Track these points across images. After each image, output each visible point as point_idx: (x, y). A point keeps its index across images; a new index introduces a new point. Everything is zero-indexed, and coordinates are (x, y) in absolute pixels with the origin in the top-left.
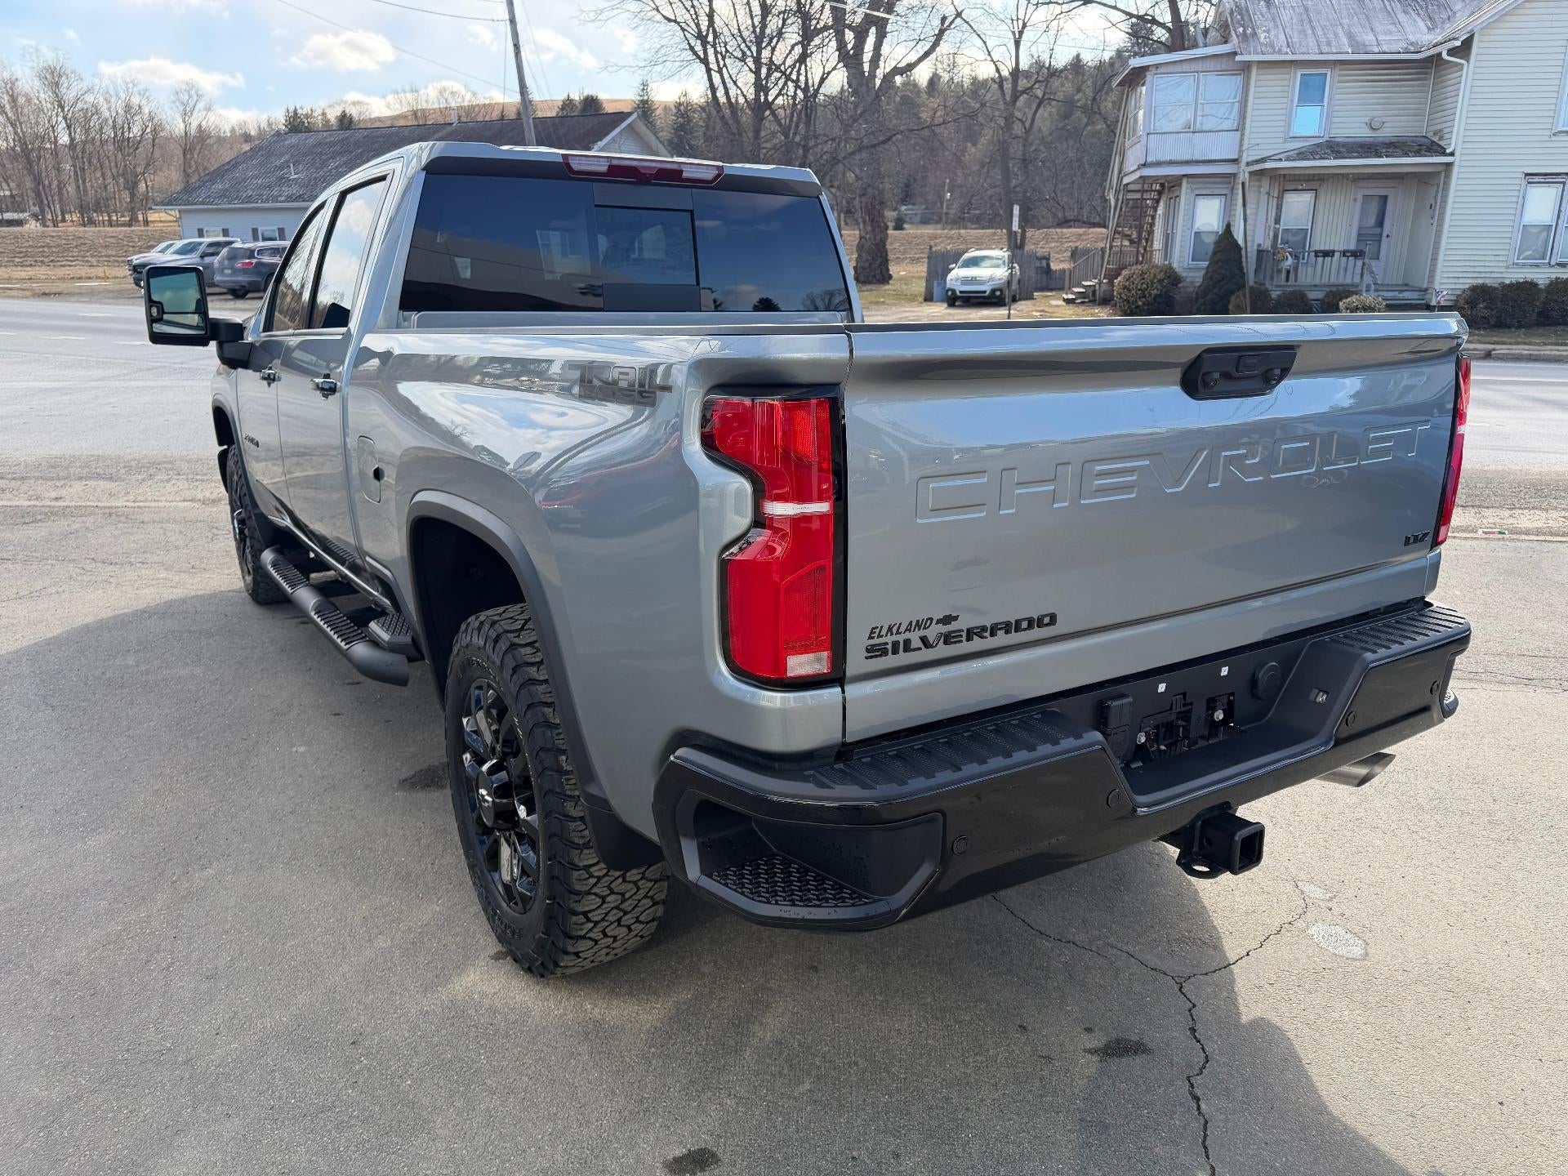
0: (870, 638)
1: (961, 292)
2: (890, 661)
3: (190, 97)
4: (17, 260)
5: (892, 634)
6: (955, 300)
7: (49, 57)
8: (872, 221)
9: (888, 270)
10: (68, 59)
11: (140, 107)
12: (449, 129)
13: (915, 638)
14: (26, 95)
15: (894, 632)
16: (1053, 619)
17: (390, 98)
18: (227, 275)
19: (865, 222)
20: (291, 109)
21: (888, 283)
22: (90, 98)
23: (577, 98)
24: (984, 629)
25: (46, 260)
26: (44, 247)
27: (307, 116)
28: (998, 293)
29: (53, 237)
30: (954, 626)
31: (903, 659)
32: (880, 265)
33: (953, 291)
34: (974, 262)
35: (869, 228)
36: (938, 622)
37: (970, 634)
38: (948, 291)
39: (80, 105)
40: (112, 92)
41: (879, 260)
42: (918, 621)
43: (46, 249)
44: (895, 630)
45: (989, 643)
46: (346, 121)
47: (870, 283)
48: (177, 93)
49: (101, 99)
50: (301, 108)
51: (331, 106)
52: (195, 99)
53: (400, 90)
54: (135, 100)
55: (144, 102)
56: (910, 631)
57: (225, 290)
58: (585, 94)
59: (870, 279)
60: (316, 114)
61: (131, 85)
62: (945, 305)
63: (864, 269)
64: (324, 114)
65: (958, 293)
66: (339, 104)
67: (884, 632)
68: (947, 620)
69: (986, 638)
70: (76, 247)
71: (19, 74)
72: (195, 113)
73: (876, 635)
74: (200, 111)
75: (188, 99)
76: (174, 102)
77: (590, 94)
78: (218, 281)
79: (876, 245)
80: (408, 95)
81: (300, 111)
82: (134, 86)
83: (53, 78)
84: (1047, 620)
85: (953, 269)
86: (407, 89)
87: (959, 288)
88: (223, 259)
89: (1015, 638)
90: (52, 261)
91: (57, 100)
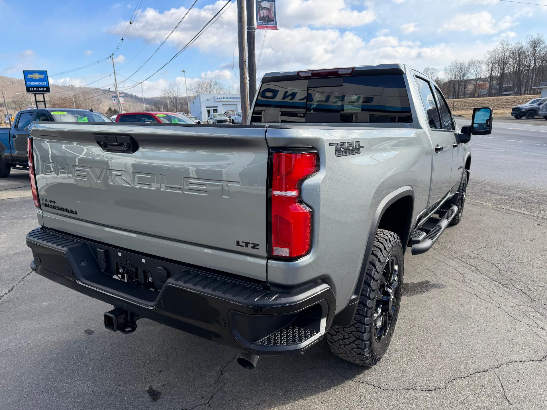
2: (48, 209)
4: (496, 107)
14: (524, 52)
18: (544, 111)
25: (505, 107)
26: (505, 103)
29: (510, 99)
36: (53, 202)
39: (542, 53)
43: (506, 104)
44: (46, 200)
56: (48, 202)
57: (543, 117)
70: (516, 102)
71: (524, 45)
78: (540, 114)
88: (544, 105)
89: (70, 214)
90: (506, 107)
91: (534, 52)
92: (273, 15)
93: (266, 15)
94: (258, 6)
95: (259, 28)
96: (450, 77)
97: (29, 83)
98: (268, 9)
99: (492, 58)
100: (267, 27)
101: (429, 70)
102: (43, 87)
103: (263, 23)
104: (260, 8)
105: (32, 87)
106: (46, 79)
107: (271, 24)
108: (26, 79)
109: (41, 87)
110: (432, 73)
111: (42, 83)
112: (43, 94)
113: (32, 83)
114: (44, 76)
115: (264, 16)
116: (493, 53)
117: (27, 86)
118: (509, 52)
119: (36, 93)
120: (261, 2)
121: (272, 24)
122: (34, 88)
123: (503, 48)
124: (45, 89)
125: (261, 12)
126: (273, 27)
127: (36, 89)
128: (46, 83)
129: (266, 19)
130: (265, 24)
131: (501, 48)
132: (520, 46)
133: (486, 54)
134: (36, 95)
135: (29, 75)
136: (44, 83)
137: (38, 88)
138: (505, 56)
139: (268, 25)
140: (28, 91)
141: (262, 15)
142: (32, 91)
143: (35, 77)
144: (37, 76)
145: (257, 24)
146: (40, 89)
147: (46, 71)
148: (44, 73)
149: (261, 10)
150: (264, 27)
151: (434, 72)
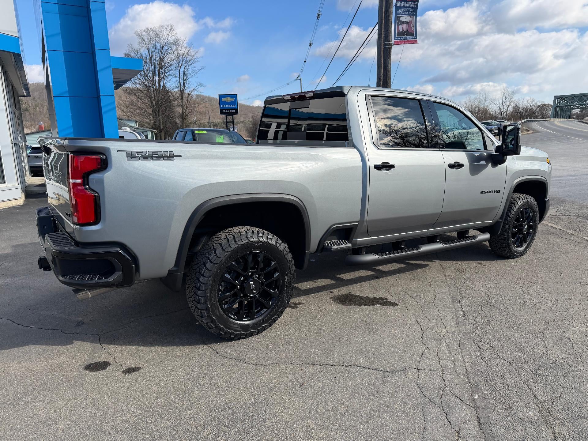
92: (413, 29)
93: (405, 29)
94: (397, 21)
95: (397, 43)
97: (222, 106)
98: (408, 23)
100: (405, 41)
102: (233, 109)
103: (402, 38)
104: (399, 23)
105: (224, 109)
106: (236, 102)
107: (410, 38)
108: (221, 102)
109: (231, 109)
111: (232, 106)
112: (233, 115)
113: (225, 106)
114: (234, 99)
115: (403, 31)
117: (221, 108)
119: (227, 114)
120: (400, 17)
121: (412, 38)
122: (225, 110)
124: (234, 111)
125: (400, 26)
126: (413, 41)
127: (228, 111)
128: (235, 105)
129: (405, 34)
130: (404, 39)
134: (228, 116)
135: (223, 99)
136: (234, 106)
137: (229, 110)
139: (407, 39)
140: (221, 113)
141: (401, 30)
142: (224, 113)
143: (228, 100)
144: (229, 99)
145: (395, 39)
146: (230, 111)
147: (237, 95)
148: (235, 96)
149: (401, 24)
150: (402, 41)
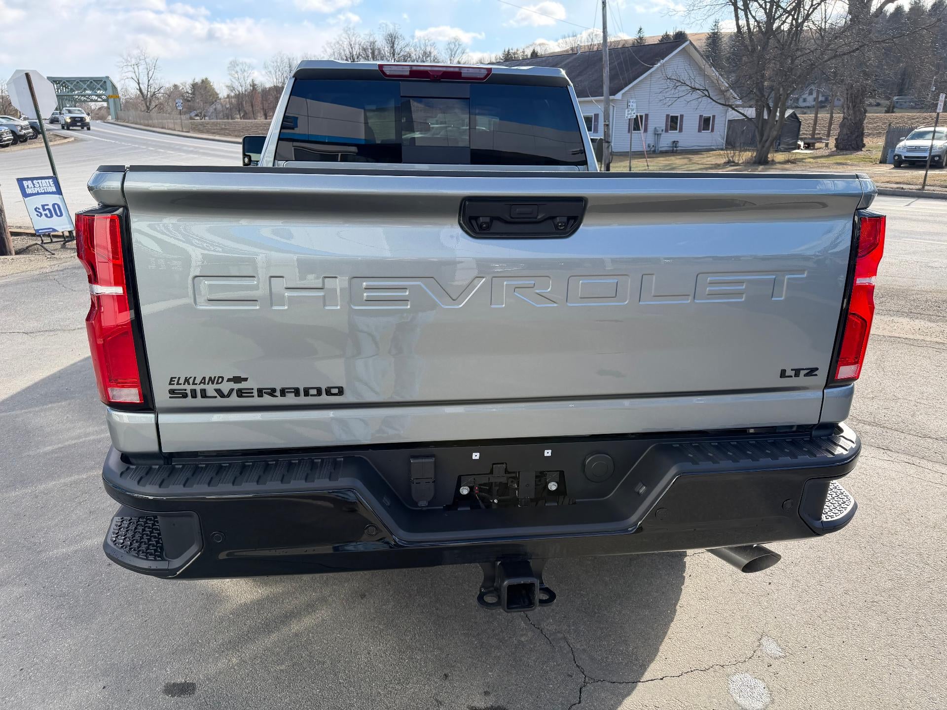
0: (170, 384)
1: (905, 157)
2: (189, 402)
3: (455, 46)
5: (189, 384)
6: (901, 163)
7: (391, 29)
8: (854, 107)
9: (862, 140)
10: (400, 28)
11: (430, 52)
12: (575, 56)
13: (210, 389)
14: (379, 49)
15: (191, 383)
16: (341, 391)
17: (561, 41)
19: (848, 108)
20: (507, 50)
21: (861, 150)
22: (407, 49)
23: (672, 34)
24: (274, 390)
27: (514, 54)
28: (936, 159)
30: (243, 385)
31: (199, 402)
32: (857, 137)
33: (899, 156)
34: (921, 135)
35: (851, 112)
36: (229, 380)
37: (260, 392)
38: (895, 156)
39: (402, 53)
40: (418, 45)
41: (856, 134)
42: (210, 378)
44: (191, 381)
45: (279, 400)
46: (534, 55)
47: (847, 150)
48: (449, 44)
49: (413, 49)
50: (512, 49)
51: (528, 47)
52: (457, 47)
53: (566, 35)
54: (428, 49)
55: (432, 50)
56: (204, 383)
58: (677, 31)
59: (847, 147)
60: (519, 52)
61: (427, 41)
62: (892, 166)
63: (844, 140)
64: (523, 52)
65: (903, 158)
66: (531, 45)
67: (182, 381)
68: (237, 380)
69: (277, 396)
71: (377, 39)
72: (456, 55)
73: (176, 382)
74: (458, 54)
75: (454, 46)
76: (447, 49)
77: (680, 30)
79: (855, 123)
80: (570, 38)
81: (511, 51)
82: (429, 41)
83: (392, 40)
84: (335, 391)
85: (903, 140)
86: (571, 35)
87: (905, 154)
89: (302, 400)
91: (392, 51)
96: (275, 80)
99: (336, 54)
101: (237, 65)
110: (244, 71)
116: (335, 45)
118: (357, 47)
123: (348, 39)
131: (346, 39)
132: (371, 39)
133: (326, 46)
138: (355, 53)
151: (246, 69)
